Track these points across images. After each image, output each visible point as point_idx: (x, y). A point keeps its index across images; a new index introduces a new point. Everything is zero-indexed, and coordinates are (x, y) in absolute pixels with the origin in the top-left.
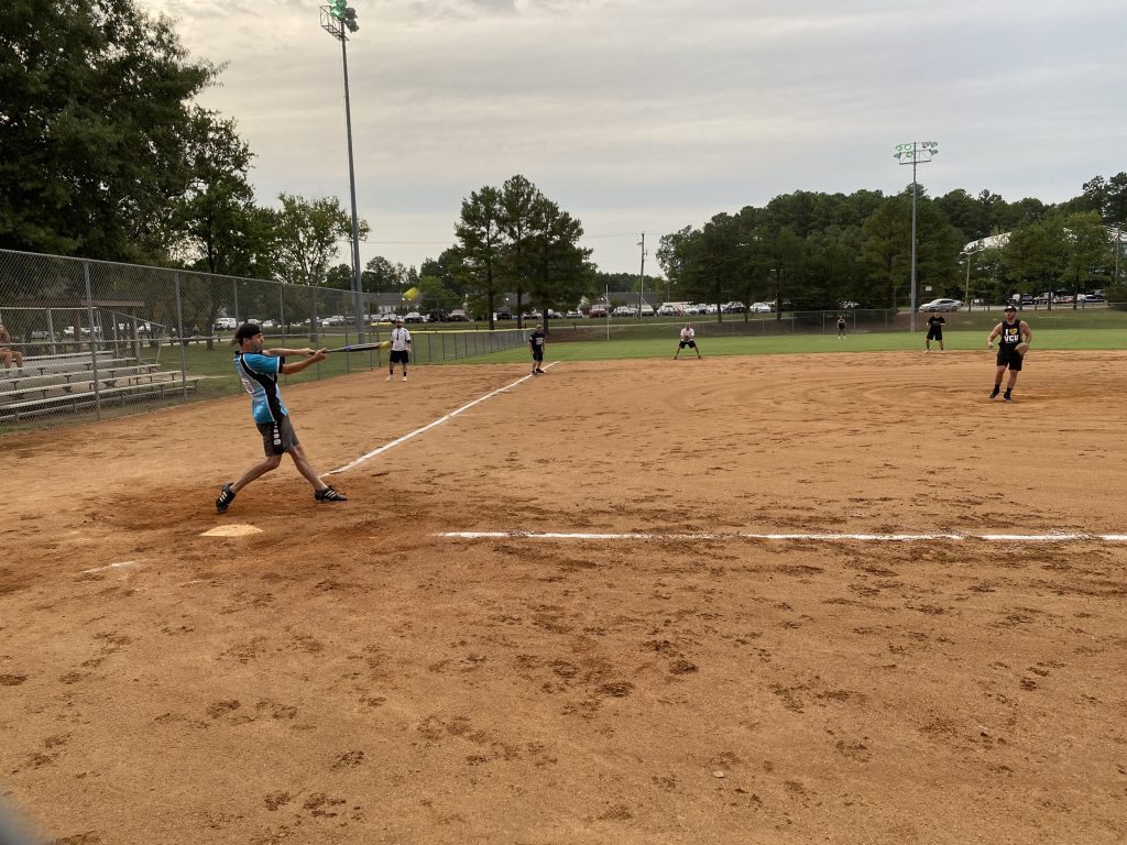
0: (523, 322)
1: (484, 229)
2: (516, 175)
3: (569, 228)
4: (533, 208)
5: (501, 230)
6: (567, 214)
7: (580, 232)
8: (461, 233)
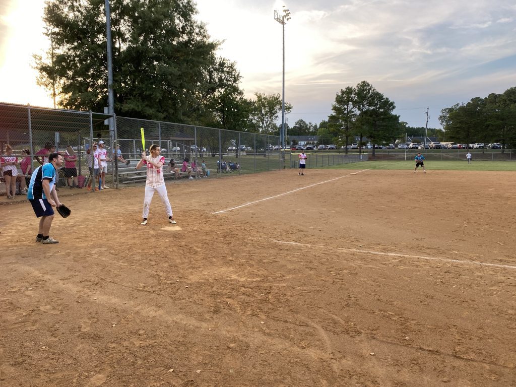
0: (362, 150)
1: (346, 106)
2: (363, 81)
3: (388, 105)
4: (371, 96)
5: (354, 106)
6: (387, 99)
7: (394, 107)
8: (335, 108)
